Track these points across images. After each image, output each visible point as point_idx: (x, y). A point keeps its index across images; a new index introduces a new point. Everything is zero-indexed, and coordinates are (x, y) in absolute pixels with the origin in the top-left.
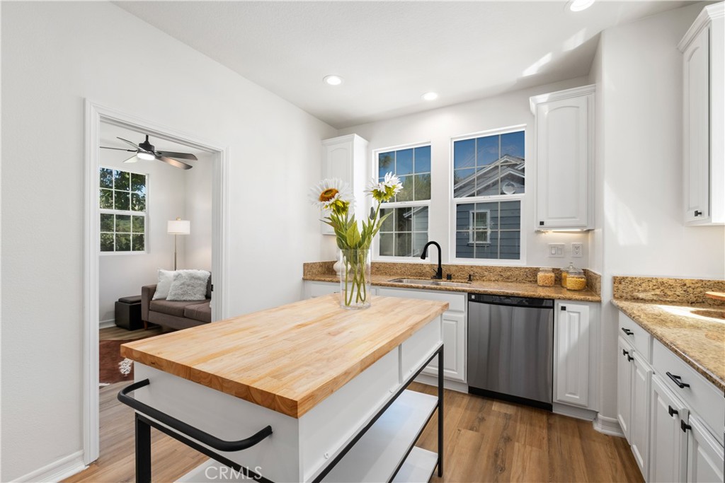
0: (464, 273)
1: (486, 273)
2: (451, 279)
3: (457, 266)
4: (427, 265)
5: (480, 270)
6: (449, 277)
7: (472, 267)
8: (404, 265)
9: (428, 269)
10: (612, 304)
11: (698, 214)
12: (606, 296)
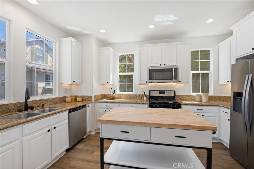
0: (36, 104)
1: (46, 102)
2: (33, 109)
5: (43, 101)
7: (40, 100)
10: (94, 102)
11: (108, 82)
12: (93, 101)
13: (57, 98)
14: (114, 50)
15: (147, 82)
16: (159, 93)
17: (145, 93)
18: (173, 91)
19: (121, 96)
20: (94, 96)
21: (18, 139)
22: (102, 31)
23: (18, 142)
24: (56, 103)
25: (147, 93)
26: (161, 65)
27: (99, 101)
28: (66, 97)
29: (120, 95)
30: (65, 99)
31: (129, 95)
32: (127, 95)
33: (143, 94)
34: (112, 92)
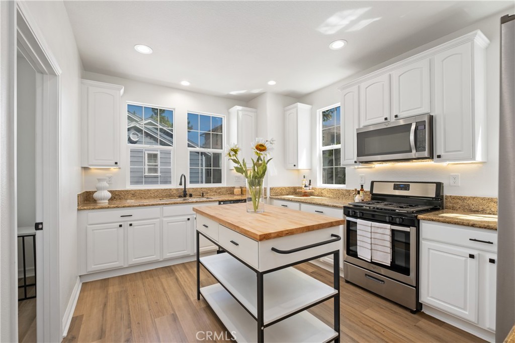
1: (209, 191)
2: (192, 196)
3: (193, 189)
4: (174, 189)
6: (191, 196)
7: (201, 188)
8: (157, 190)
9: (175, 192)
10: (270, 198)
11: (295, 166)
12: (268, 195)
13: (224, 188)
14: (311, 105)
15: (356, 162)
16: (395, 188)
17: (362, 186)
18: (435, 184)
19: (323, 191)
20: (270, 188)
21: (159, 218)
22: (272, 83)
23: (158, 220)
24: (223, 194)
25: (367, 188)
26: (386, 119)
27: (279, 197)
28: (234, 188)
29: (320, 189)
30: (233, 191)
31: (335, 189)
32: (332, 191)
33: (359, 189)
34: (304, 182)
